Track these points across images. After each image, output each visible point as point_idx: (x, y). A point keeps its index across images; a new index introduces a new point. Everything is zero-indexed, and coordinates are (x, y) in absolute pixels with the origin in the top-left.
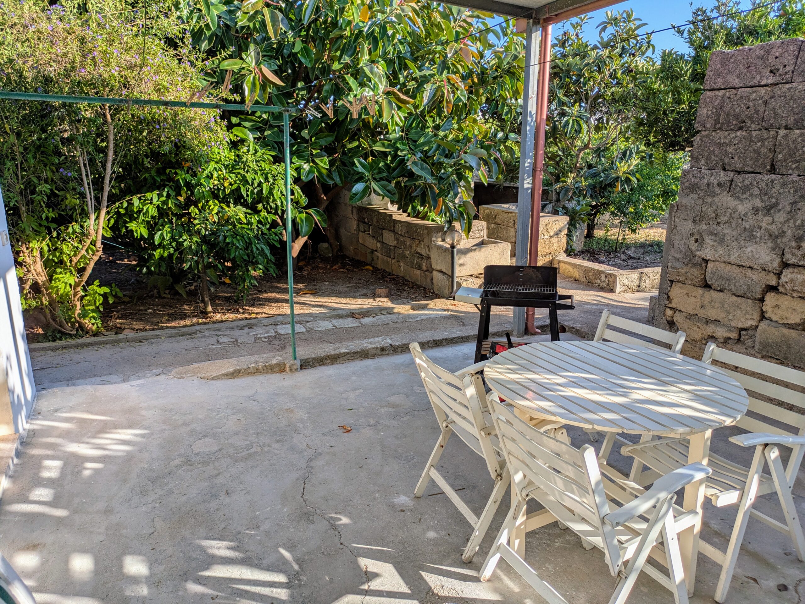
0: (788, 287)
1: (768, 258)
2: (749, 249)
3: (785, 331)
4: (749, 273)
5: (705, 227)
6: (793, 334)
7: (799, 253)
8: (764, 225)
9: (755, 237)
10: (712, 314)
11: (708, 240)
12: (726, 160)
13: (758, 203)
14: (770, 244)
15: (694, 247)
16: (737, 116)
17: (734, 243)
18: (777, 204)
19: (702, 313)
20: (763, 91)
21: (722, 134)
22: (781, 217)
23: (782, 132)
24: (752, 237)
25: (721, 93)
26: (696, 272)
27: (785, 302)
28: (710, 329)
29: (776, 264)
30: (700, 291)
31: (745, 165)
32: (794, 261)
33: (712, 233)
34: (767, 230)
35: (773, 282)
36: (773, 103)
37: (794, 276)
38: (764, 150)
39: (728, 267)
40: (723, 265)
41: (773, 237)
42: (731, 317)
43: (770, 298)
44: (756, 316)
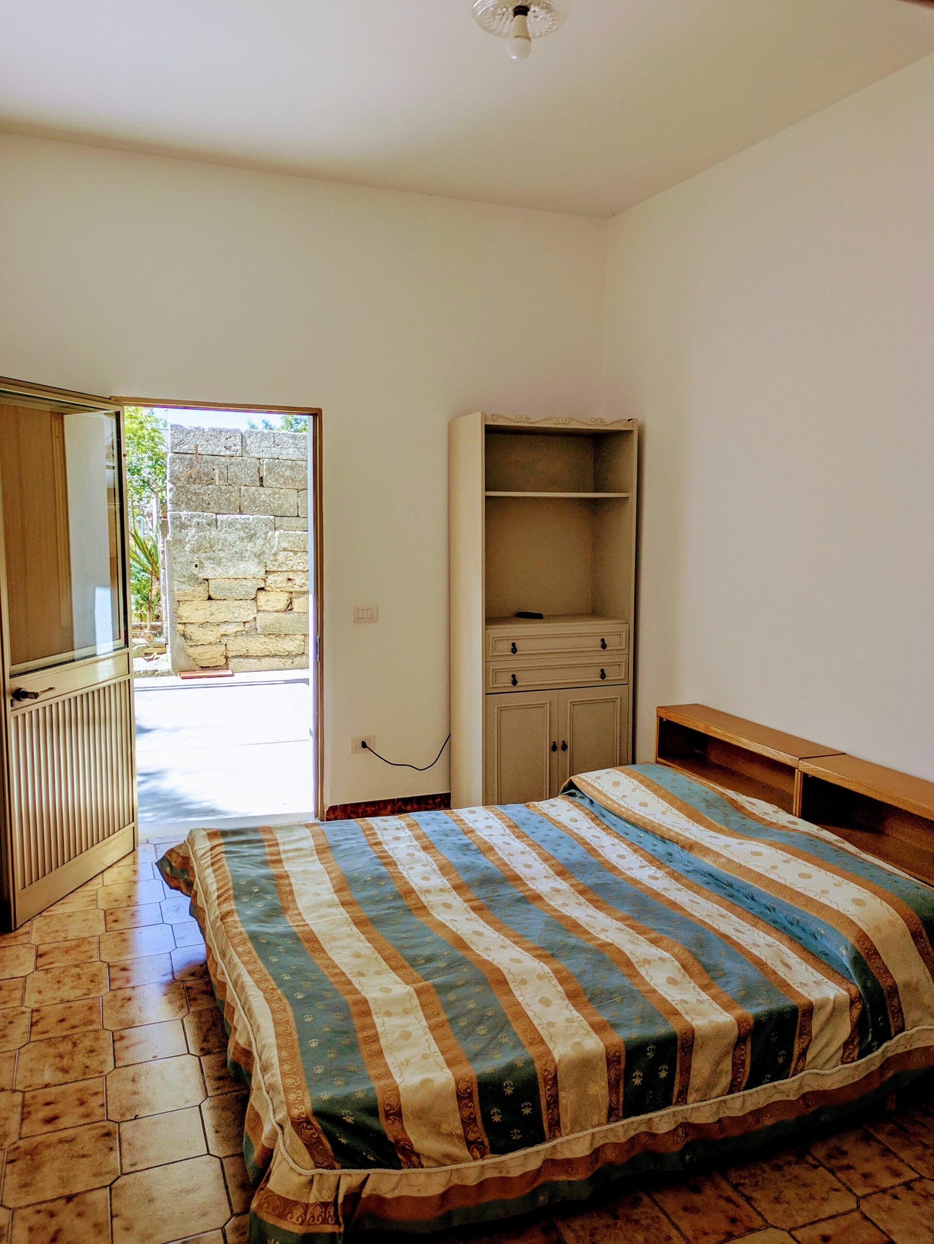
0: (273, 586)
1: (257, 570)
2: (242, 566)
3: (276, 614)
4: (244, 582)
5: (204, 555)
6: (282, 615)
7: (277, 563)
8: (249, 548)
9: (245, 557)
10: (221, 617)
11: (207, 564)
12: (204, 505)
13: (242, 534)
14: (256, 560)
15: (195, 571)
16: (207, 475)
17: (230, 564)
18: (255, 534)
19: (211, 619)
20: (223, 459)
21: (196, 486)
22: (260, 542)
23: (243, 488)
24: (242, 557)
25: (189, 456)
26: (201, 589)
27: (272, 596)
28: (223, 629)
29: (263, 572)
30: (208, 603)
31: (220, 508)
32: (275, 569)
33: (210, 558)
34: (252, 552)
35: (263, 586)
36: (232, 469)
37: (276, 578)
38: (232, 499)
39: (228, 581)
40: (223, 581)
41: (258, 556)
42: (236, 615)
43: (262, 596)
44: (255, 611)
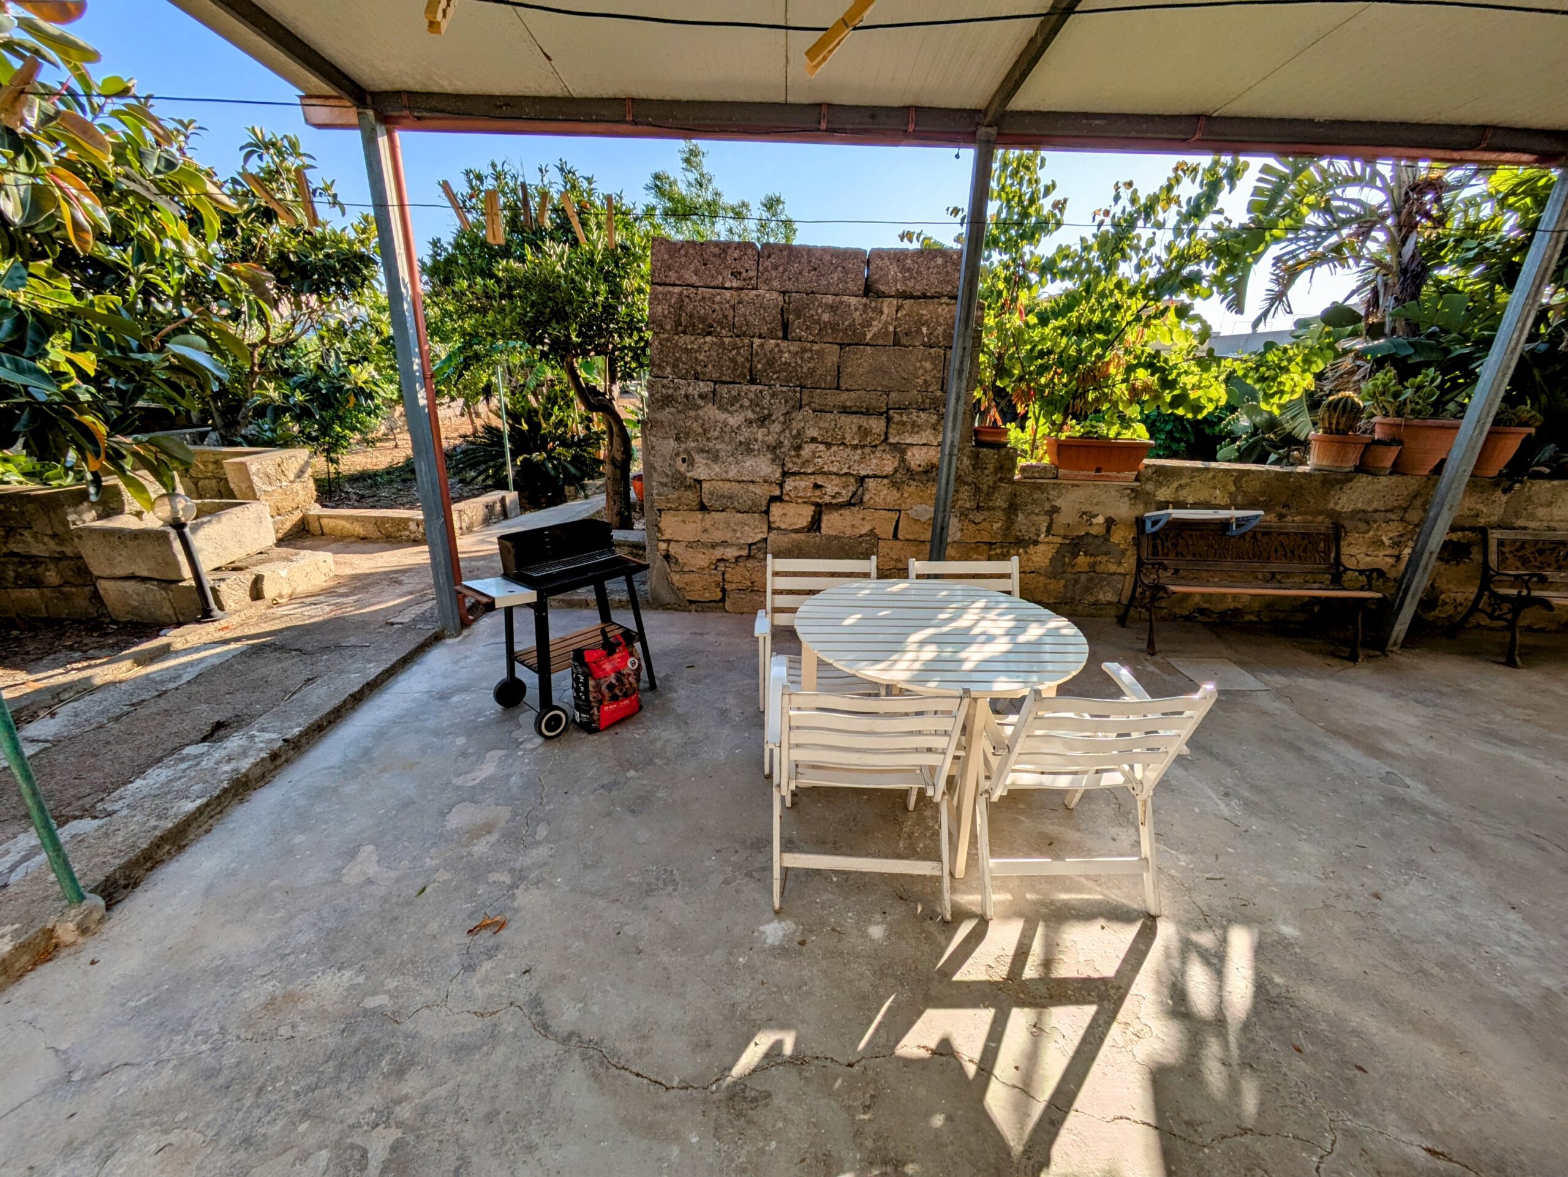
0: (792, 494)
1: (770, 470)
2: (748, 464)
3: (794, 535)
4: (752, 487)
5: (693, 445)
6: (802, 537)
7: (799, 461)
8: (760, 436)
9: (753, 450)
10: (718, 536)
11: (699, 458)
12: (699, 369)
13: (750, 415)
14: (769, 456)
15: (683, 468)
16: (703, 320)
17: (731, 459)
18: (770, 415)
19: (704, 538)
20: (727, 294)
21: (688, 338)
22: (776, 427)
23: (757, 341)
24: (749, 451)
25: (677, 290)
26: (691, 496)
27: (791, 509)
28: (718, 553)
29: (778, 475)
30: (699, 515)
31: (722, 374)
32: (795, 469)
33: (702, 451)
34: (763, 441)
35: (777, 493)
36: (742, 310)
37: (797, 484)
38: (740, 359)
39: (727, 485)
40: (721, 483)
41: (773, 448)
42: (738, 535)
43: (776, 509)
44: (765, 529)
